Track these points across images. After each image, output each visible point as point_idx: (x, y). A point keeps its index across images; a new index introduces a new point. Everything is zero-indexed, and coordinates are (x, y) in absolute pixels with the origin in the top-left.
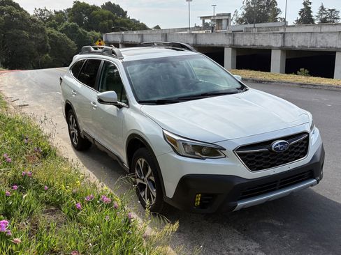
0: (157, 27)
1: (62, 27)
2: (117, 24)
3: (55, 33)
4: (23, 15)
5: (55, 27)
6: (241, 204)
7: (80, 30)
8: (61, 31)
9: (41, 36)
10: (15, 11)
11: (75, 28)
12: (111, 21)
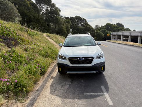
0: (135, 30)
1: (102, 30)
2: (119, 29)
3: (99, 32)
4: (90, 27)
5: (99, 30)
6: (68, 72)
7: (106, 31)
8: (101, 31)
9: (93, 33)
10: (88, 26)
11: (105, 30)
12: (117, 28)
